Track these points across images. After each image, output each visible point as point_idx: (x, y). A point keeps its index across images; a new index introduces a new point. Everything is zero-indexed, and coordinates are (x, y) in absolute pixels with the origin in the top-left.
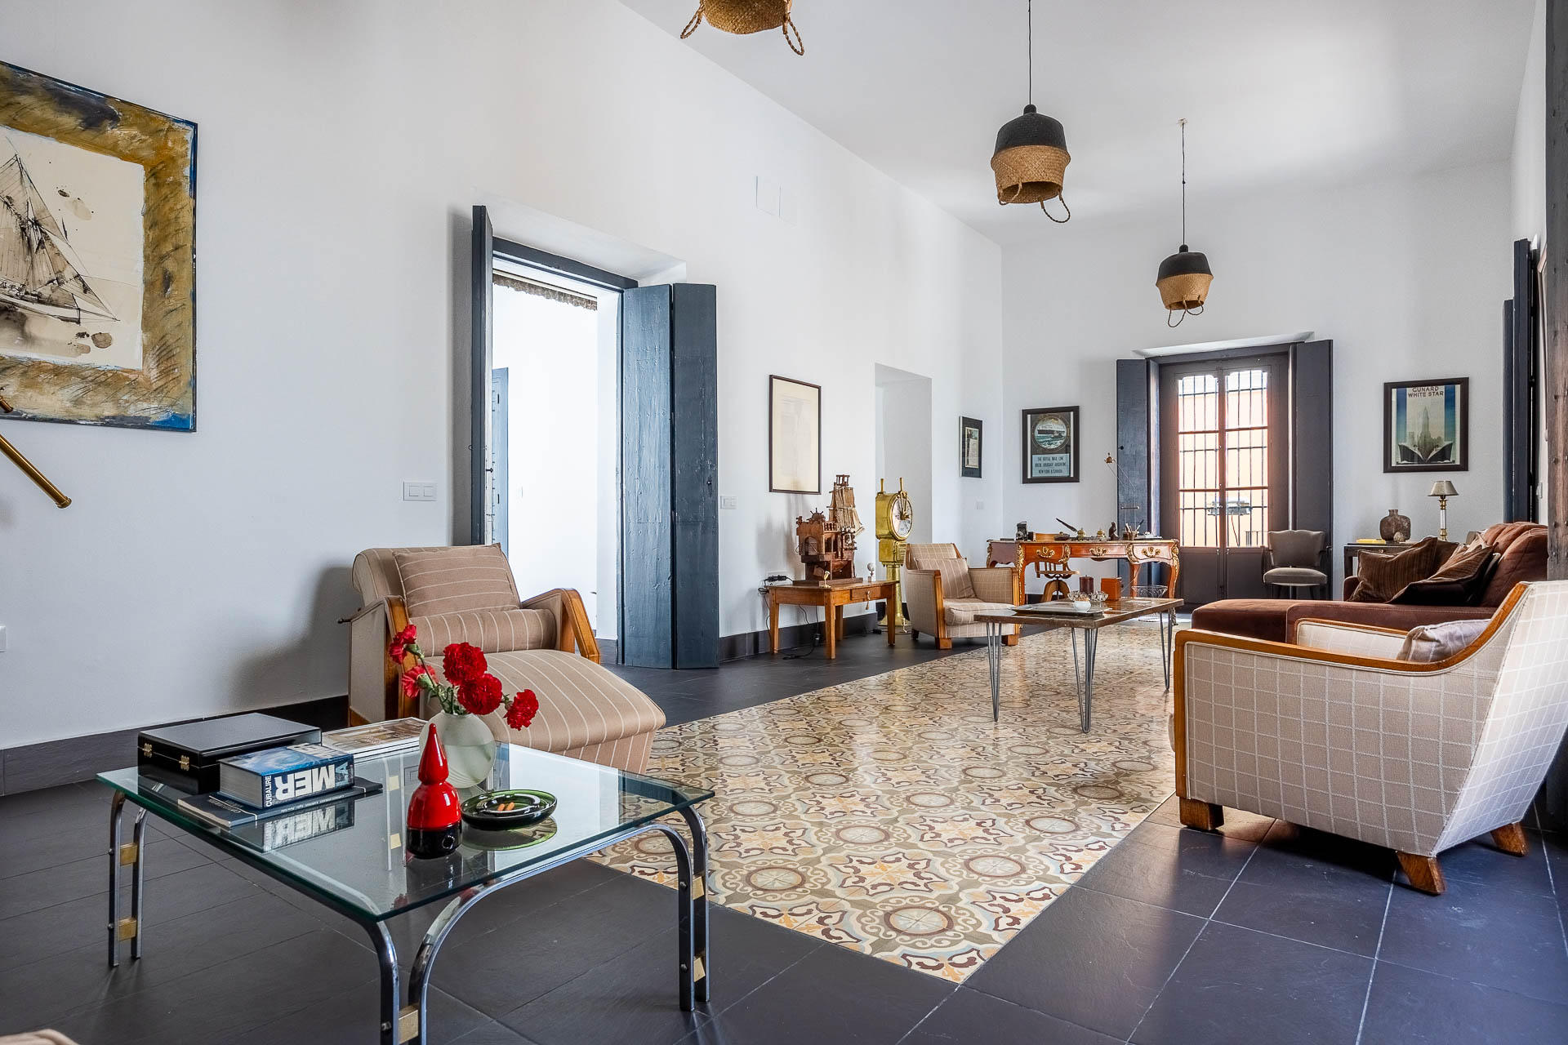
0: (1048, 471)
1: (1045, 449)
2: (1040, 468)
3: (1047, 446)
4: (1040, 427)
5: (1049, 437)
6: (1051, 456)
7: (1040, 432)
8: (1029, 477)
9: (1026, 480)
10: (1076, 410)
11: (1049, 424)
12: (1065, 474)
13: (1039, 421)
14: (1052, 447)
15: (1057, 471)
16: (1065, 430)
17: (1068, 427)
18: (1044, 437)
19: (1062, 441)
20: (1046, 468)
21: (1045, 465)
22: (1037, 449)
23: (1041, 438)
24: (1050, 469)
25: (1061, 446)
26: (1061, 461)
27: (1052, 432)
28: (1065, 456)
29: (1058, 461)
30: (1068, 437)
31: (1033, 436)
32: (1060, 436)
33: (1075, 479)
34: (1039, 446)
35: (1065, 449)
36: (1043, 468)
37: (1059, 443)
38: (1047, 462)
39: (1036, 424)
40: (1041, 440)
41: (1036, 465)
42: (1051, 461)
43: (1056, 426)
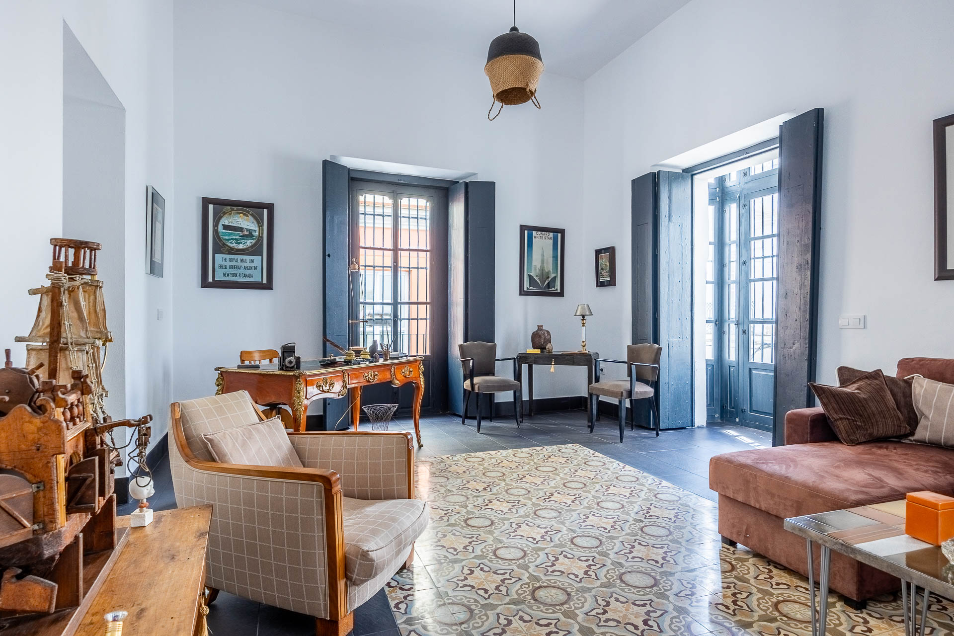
0: (235, 275)
1: (232, 249)
2: (224, 271)
3: (234, 245)
4: (225, 221)
5: (237, 235)
6: (239, 257)
7: (226, 227)
8: (210, 280)
9: (205, 284)
10: (270, 207)
11: (237, 219)
12: (256, 278)
13: (225, 214)
14: (241, 246)
15: (246, 276)
16: (256, 228)
17: (260, 225)
18: (230, 235)
19: (253, 241)
20: (233, 271)
21: (231, 267)
22: (221, 247)
23: (225, 234)
24: (237, 272)
25: (252, 247)
26: (252, 265)
27: (241, 229)
28: (257, 259)
29: (247, 264)
30: (260, 237)
31: (216, 232)
32: (250, 235)
33: (269, 286)
34: (224, 244)
35: (255, 250)
36: (228, 271)
37: (249, 243)
38: (234, 264)
39: (221, 218)
40: (227, 238)
41: (220, 267)
42: (239, 264)
43: (246, 222)
